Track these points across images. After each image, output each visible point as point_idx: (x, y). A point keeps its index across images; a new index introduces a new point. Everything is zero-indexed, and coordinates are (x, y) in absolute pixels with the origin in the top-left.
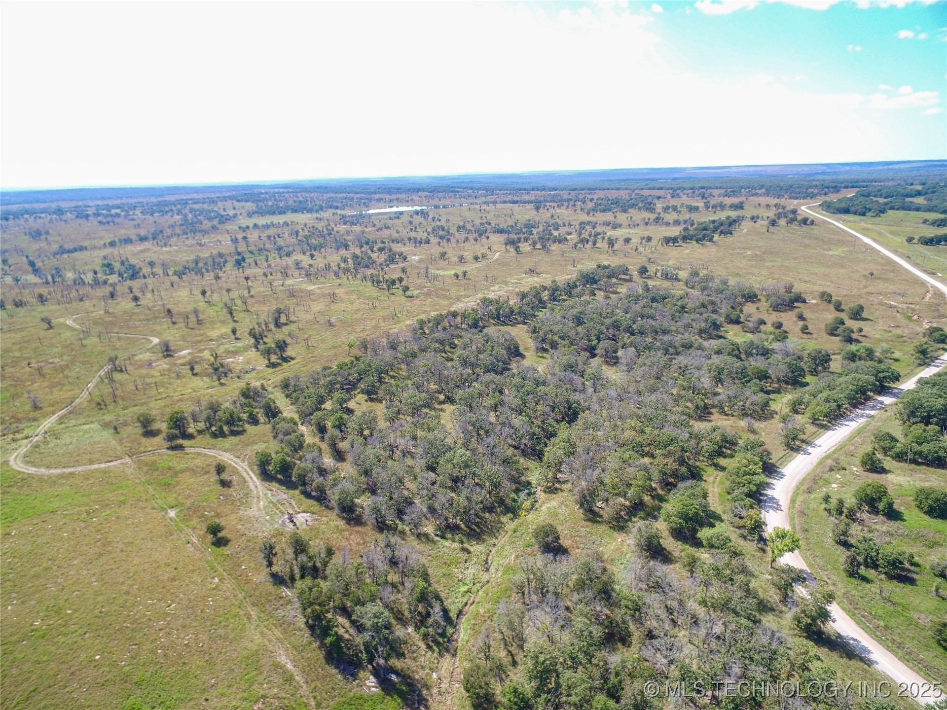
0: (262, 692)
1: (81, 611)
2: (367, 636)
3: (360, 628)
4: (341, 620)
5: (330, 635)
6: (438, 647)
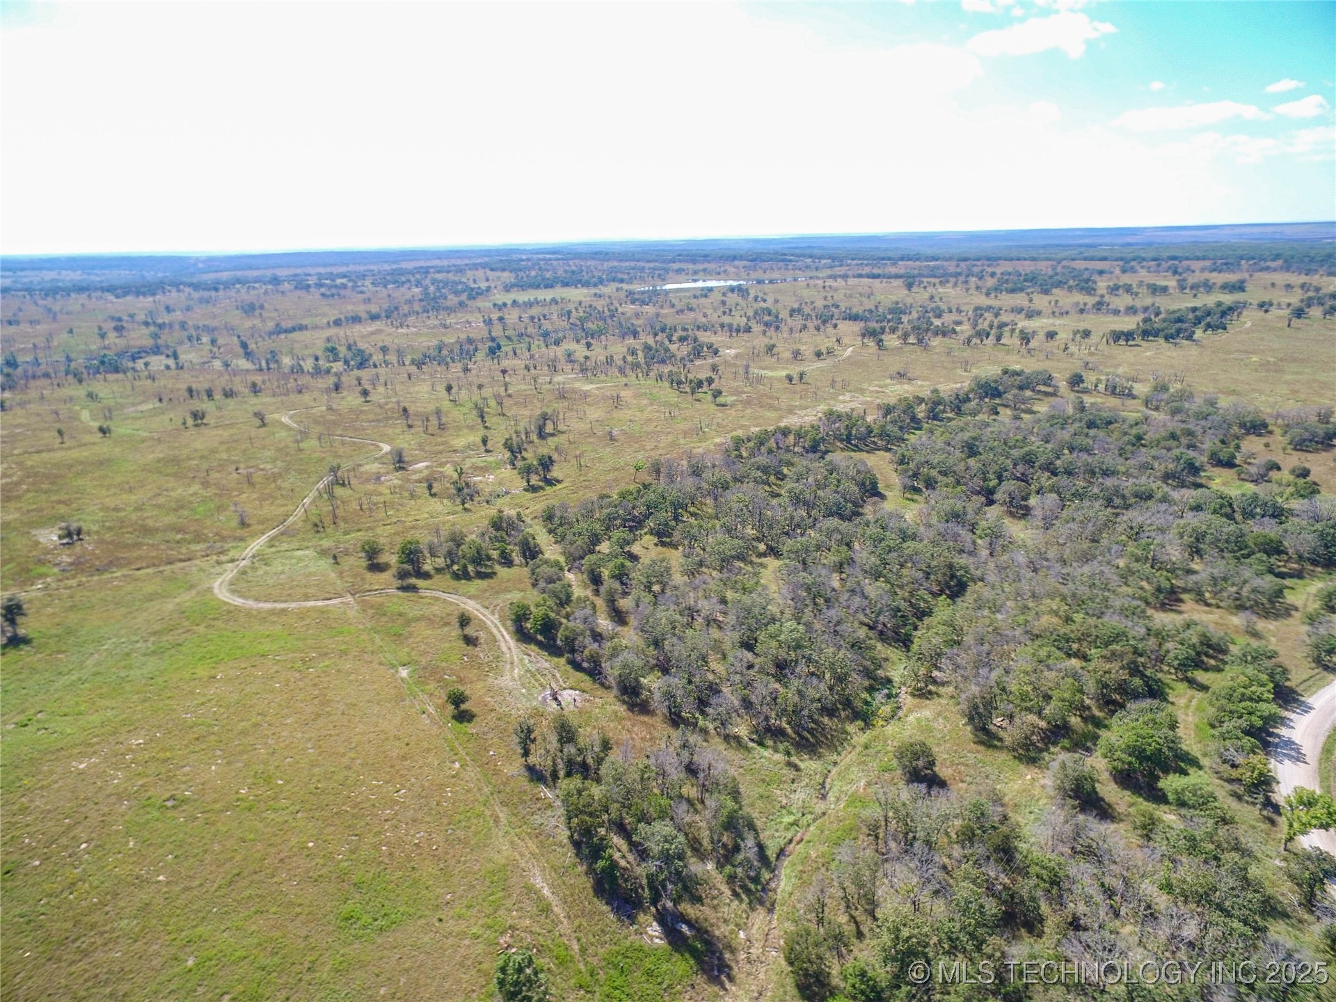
0: (510, 922)
1: (294, 783)
2: (652, 866)
3: (643, 854)
4: (617, 840)
5: (602, 858)
6: (748, 896)
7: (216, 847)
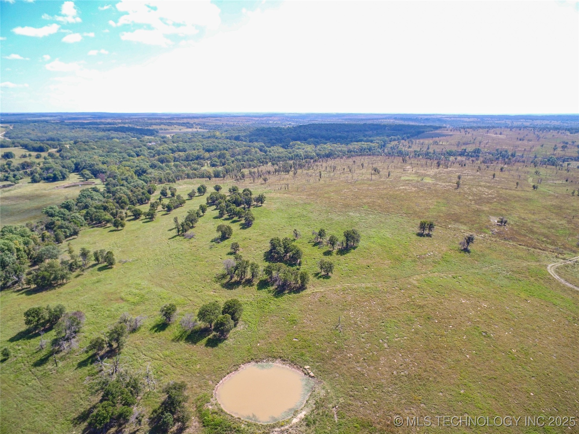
1: (538, 364)
7: (492, 362)
